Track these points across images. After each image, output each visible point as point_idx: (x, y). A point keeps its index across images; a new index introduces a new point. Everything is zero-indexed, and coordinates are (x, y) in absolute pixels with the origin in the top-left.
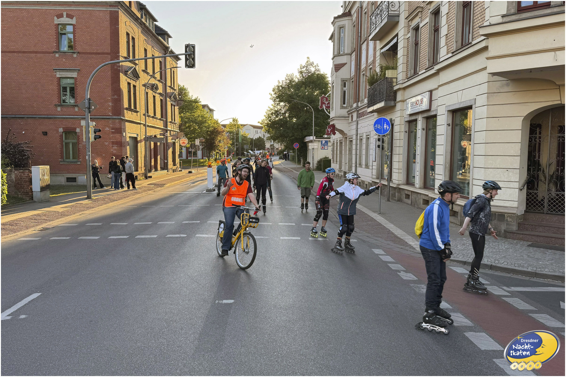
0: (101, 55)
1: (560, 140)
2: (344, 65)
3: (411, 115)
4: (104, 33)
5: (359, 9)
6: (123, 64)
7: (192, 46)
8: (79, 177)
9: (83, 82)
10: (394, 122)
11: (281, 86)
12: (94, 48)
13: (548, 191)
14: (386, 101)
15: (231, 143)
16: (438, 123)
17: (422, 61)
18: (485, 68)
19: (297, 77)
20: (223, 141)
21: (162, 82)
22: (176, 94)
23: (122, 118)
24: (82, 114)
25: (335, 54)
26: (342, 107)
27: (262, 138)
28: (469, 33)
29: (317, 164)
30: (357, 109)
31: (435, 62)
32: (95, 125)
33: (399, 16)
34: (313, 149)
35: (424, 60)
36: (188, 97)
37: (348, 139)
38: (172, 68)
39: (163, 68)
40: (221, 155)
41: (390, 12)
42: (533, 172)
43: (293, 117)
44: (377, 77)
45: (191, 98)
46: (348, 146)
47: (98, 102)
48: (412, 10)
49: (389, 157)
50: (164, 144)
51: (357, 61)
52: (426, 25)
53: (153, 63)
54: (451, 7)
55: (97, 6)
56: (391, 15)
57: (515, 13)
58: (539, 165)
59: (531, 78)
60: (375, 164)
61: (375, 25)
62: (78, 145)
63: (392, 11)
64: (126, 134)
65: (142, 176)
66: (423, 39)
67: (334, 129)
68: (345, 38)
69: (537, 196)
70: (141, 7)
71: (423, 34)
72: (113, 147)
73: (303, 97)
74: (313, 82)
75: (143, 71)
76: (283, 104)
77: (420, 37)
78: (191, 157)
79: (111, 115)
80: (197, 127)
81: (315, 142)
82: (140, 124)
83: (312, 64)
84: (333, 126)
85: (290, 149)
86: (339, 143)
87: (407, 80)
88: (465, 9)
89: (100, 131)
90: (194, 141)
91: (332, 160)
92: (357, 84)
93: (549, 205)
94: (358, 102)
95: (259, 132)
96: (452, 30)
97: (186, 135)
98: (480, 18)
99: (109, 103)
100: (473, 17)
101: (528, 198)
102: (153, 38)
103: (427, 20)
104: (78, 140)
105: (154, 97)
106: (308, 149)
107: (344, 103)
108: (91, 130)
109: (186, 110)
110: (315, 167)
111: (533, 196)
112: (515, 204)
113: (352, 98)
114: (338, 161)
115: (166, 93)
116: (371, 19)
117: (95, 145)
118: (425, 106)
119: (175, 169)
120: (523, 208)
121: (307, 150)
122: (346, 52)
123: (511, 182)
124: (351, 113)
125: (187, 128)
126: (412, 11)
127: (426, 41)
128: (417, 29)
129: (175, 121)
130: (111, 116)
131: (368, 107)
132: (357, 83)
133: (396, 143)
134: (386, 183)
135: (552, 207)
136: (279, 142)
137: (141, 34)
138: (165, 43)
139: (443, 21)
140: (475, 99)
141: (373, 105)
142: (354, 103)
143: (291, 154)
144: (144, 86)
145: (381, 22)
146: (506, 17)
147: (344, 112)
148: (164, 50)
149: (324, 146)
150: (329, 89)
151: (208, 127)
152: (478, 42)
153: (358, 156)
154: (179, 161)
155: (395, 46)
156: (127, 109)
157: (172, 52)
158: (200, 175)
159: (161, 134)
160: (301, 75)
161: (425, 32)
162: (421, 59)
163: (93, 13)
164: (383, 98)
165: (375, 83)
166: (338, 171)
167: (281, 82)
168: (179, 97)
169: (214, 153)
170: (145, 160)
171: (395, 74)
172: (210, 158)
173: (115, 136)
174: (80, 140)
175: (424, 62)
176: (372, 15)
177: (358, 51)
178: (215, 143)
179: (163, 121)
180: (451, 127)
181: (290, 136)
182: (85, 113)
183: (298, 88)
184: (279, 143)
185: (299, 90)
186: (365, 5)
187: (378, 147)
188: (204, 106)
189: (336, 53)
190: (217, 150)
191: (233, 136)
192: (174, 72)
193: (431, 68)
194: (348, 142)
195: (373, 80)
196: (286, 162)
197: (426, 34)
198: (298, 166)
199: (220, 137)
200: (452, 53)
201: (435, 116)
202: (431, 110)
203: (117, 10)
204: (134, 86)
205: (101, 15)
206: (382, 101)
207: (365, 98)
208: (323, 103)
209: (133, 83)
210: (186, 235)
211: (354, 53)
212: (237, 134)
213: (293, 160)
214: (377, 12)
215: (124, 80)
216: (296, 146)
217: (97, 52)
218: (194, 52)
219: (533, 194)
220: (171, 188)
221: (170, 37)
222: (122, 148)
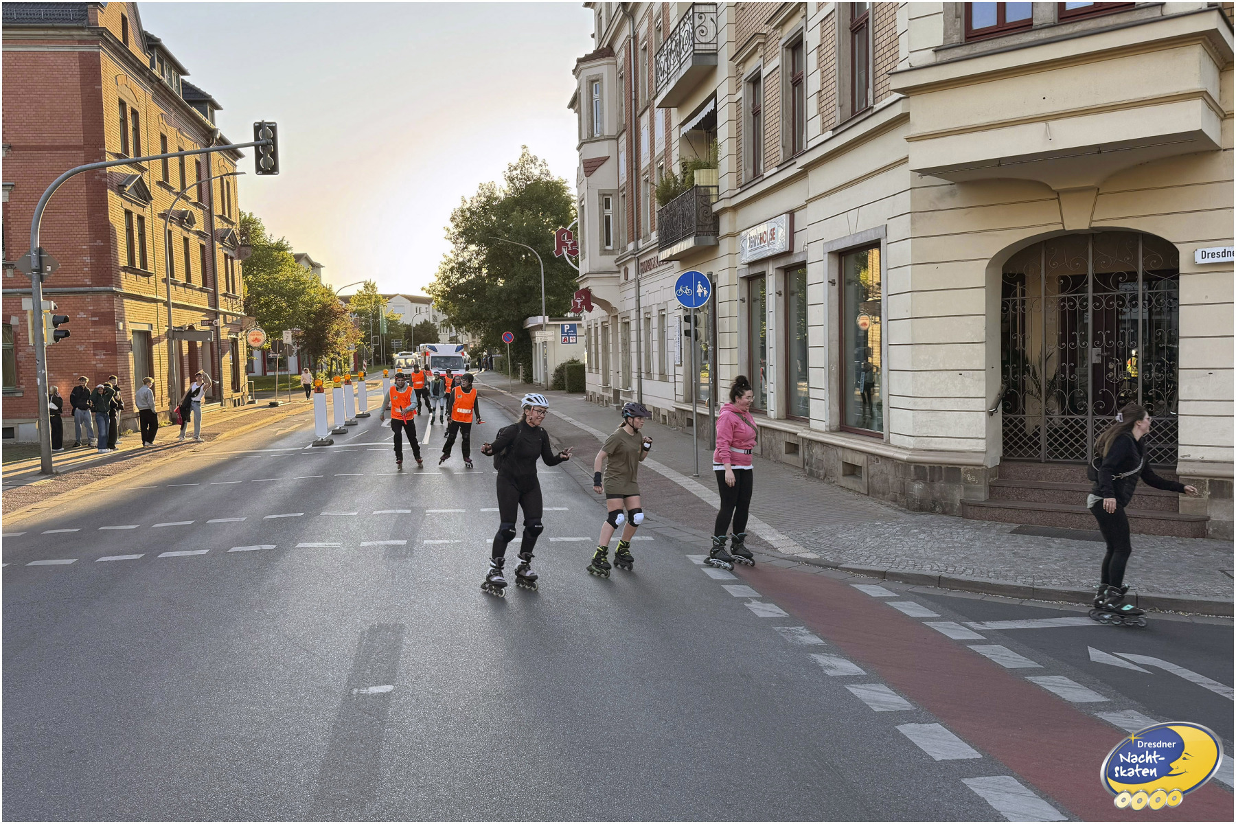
0: (63, 152)
1: (1064, 305)
2: (602, 161)
3: (752, 264)
4: (68, 101)
5: (630, 41)
6: (114, 169)
7: (269, 127)
8: (20, 426)
9: (23, 212)
10: (716, 281)
11: (469, 209)
12: (45, 135)
13: (1046, 414)
14: (697, 236)
15: (363, 336)
16: (809, 281)
17: (769, 149)
18: (905, 160)
19: (502, 189)
20: (345, 333)
21: (203, 208)
22: (235, 232)
23: (114, 289)
24: (23, 284)
25: (583, 138)
26: (604, 252)
27: (432, 322)
28: (867, 86)
29: (554, 376)
30: (637, 255)
31: (797, 150)
32: (55, 308)
33: (716, 54)
34: (545, 343)
35: (774, 146)
36: (262, 239)
37: (619, 320)
38: (225, 175)
39: (204, 177)
40: (340, 364)
41: (697, 47)
42: (1013, 375)
43: (497, 276)
44: (675, 185)
45: (268, 240)
46: (619, 335)
47: (58, 256)
48: (743, 40)
49: (710, 355)
50: (212, 343)
51: (632, 152)
52: (776, 72)
53: (182, 165)
54: (826, 32)
55: (51, 43)
56: (701, 52)
57: (961, 43)
58: (1025, 361)
59: (999, 179)
60: (680, 370)
61: (666, 75)
62: (17, 354)
63: (702, 43)
64: (124, 326)
65: (165, 417)
66: (769, 102)
67: (588, 300)
68: (602, 103)
69: (1024, 426)
70: (150, 43)
71: (769, 92)
72: (95, 355)
73: (517, 233)
74: (539, 200)
75: (159, 183)
76: (476, 249)
77: (764, 98)
78: (274, 370)
79: (90, 283)
80: (284, 304)
81: (547, 329)
82: (155, 301)
83: (533, 161)
84: (587, 292)
85: (495, 345)
86: (600, 329)
87: (739, 190)
88: (857, 36)
89: (66, 320)
90: (280, 334)
91: (586, 366)
92: (633, 201)
93: (1051, 444)
94: (638, 239)
95: (423, 309)
96: (832, 81)
97: (261, 322)
98: (888, 55)
99: (84, 258)
100: (874, 53)
101: (1006, 430)
102: (179, 110)
103: (777, 61)
104: (16, 343)
105: (186, 240)
106: (533, 345)
107: (608, 243)
108: (47, 319)
109: (258, 268)
110: (550, 383)
111: (1016, 426)
112: (981, 446)
113: (624, 232)
114: (600, 367)
115: (212, 231)
116: (657, 62)
117: (55, 353)
118: (780, 245)
119: (239, 400)
120: (997, 452)
121: (532, 347)
122: (606, 133)
123: (970, 399)
124: (624, 263)
125: (261, 306)
126: (745, 43)
127: (777, 105)
128: (755, 80)
129: (234, 292)
130: (89, 286)
131: (660, 250)
132: (632, 198)
133: (724, 325)
134: (704, 410)
135: (1056, 447)
136: (468, 332)
137: (152, 103)
138: (208, 122)
139: (811, 62)
140: (886, 225)
141: (670, 246)
142: (629, 242)
143: (497, 355)
144: (163, 218)
145: (680, 68)
146: (943, 51)
147: (609, 262)
148: (204, 136)
149: (569, 336)
150: (572, 212)
151: (310, 304)
152: (886, 105)
153: (643, 355)
154: (247, 381)
155: (711, 119)
156: (125, 269)
157: (222, 141)
158: (298, 409)
159: (203, 323)
160: (511, 185)
161: (774, 88)
162: (768, 145)
163: (41, 59)
164: (691, 230)
165: (673, 199)
166: (601, 389)
167: (469, 202)
168: (242, 237)
169: (326, 359)
170: (170, 382)
171: (714, 178)
172: (318, 373)
173: (102, 330)
174: (19, 342)
175: (773, 152)
176: (658, 53)
177: (631, 129)
178: (327, 338)
179: (208, 293)
180: (837, 286)
181: (493, 317)
182: (29, 281)
183: (506, 212)
184: (470, 334)
185: (508, 216)
186: (642, 32)
187: (686, 334)
188: (298, 258)
189: (585, 137)
190: (333, 352)
191: (367, 321)
192: (228, 183)
193: (789, 164)
194: (619, 325)
195: (667, 191)
196: (487, 374)
197: (775, 91)
198: (514, 382)
199: (337, 324)
200: (833, 130)
201: (803, 265)
202: (793, 252)
203: (96, 50)
204: (141, 219)
205: (59, 61)
206: (689, 236)
207: (652, 231)
208: (561, 244)
209: (136, 210)
210: (275, 546)
211: (624, 136)
212: (376, 316)
213: (502, 369)
214: (669, 47)
215: (116, 206)
216: (508, 338)
217: (53, 144)
218: (274, 139)
219: (1016, 421)
220: (234, 442)
221: (218, 108)
222: (115, 357)
